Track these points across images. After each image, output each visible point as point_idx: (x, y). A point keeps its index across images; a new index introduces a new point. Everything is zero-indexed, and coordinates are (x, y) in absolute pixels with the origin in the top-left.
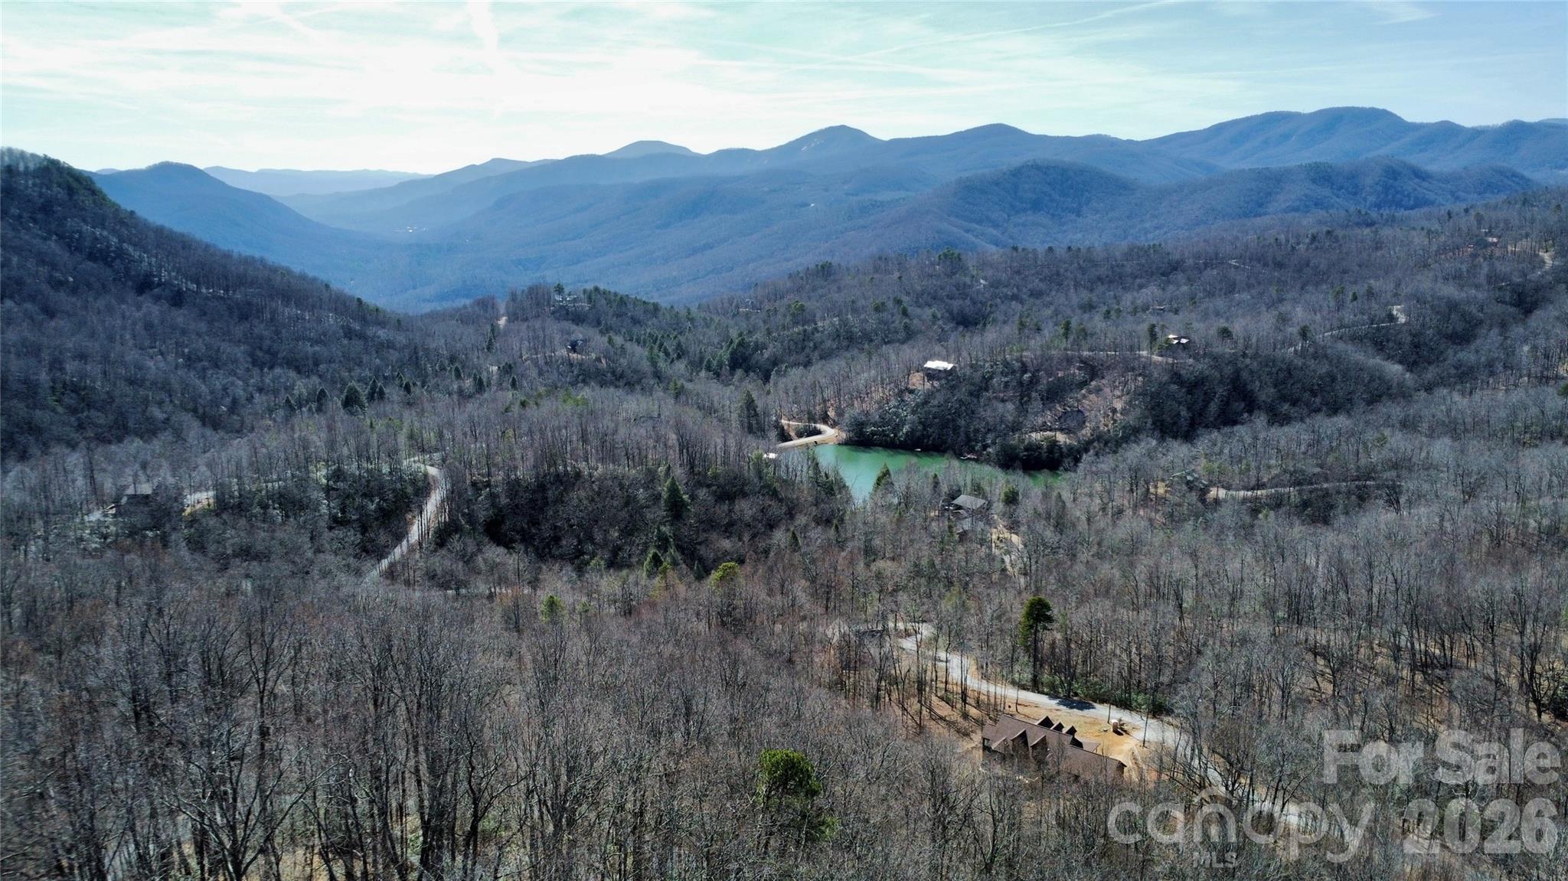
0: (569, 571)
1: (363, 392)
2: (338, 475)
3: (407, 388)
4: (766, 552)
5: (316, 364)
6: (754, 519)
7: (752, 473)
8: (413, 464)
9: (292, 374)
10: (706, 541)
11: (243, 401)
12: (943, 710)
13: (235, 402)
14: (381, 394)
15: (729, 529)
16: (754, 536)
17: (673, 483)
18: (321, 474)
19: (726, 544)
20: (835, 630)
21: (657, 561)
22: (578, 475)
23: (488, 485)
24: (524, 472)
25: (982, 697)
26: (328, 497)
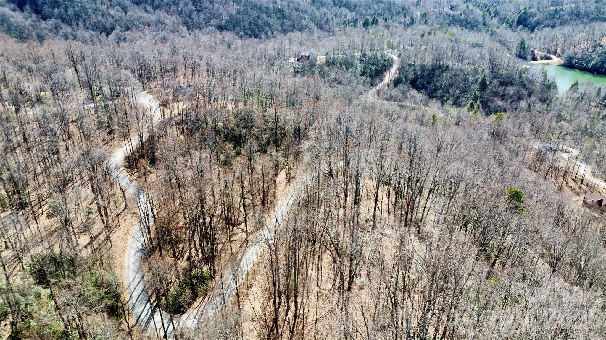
0: (439, 103)
1: (371, 20)
2: (364, 55)
3: (386, 20)
4: (516, 109)
5: (355, 7)
6: (514, 95)
7: (517, 77)
8: (388, 53)
9: (347, 10)
10: (492, 101)
11: (330, 20)
12: (572, 184)
13: (327, 20)
14: (377, 21)
15: (503, 97)
16: (512, 102)
17: (484, 77)
18: (358, 55)
19: (500, 103)
20: (537, 145)
21: (472, 105)
22: (448, 67)
23: (414, 65)
24: (428, 63)
25: (590, 183)
26: (360, 63)
